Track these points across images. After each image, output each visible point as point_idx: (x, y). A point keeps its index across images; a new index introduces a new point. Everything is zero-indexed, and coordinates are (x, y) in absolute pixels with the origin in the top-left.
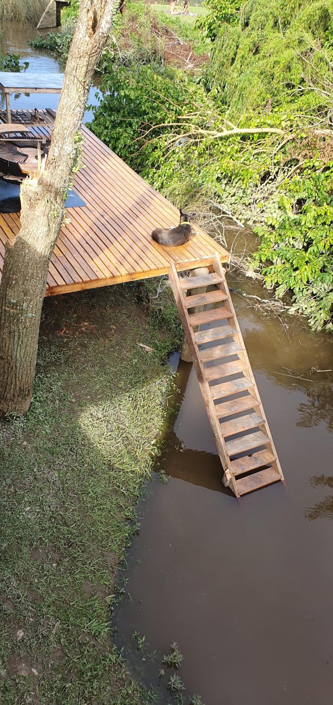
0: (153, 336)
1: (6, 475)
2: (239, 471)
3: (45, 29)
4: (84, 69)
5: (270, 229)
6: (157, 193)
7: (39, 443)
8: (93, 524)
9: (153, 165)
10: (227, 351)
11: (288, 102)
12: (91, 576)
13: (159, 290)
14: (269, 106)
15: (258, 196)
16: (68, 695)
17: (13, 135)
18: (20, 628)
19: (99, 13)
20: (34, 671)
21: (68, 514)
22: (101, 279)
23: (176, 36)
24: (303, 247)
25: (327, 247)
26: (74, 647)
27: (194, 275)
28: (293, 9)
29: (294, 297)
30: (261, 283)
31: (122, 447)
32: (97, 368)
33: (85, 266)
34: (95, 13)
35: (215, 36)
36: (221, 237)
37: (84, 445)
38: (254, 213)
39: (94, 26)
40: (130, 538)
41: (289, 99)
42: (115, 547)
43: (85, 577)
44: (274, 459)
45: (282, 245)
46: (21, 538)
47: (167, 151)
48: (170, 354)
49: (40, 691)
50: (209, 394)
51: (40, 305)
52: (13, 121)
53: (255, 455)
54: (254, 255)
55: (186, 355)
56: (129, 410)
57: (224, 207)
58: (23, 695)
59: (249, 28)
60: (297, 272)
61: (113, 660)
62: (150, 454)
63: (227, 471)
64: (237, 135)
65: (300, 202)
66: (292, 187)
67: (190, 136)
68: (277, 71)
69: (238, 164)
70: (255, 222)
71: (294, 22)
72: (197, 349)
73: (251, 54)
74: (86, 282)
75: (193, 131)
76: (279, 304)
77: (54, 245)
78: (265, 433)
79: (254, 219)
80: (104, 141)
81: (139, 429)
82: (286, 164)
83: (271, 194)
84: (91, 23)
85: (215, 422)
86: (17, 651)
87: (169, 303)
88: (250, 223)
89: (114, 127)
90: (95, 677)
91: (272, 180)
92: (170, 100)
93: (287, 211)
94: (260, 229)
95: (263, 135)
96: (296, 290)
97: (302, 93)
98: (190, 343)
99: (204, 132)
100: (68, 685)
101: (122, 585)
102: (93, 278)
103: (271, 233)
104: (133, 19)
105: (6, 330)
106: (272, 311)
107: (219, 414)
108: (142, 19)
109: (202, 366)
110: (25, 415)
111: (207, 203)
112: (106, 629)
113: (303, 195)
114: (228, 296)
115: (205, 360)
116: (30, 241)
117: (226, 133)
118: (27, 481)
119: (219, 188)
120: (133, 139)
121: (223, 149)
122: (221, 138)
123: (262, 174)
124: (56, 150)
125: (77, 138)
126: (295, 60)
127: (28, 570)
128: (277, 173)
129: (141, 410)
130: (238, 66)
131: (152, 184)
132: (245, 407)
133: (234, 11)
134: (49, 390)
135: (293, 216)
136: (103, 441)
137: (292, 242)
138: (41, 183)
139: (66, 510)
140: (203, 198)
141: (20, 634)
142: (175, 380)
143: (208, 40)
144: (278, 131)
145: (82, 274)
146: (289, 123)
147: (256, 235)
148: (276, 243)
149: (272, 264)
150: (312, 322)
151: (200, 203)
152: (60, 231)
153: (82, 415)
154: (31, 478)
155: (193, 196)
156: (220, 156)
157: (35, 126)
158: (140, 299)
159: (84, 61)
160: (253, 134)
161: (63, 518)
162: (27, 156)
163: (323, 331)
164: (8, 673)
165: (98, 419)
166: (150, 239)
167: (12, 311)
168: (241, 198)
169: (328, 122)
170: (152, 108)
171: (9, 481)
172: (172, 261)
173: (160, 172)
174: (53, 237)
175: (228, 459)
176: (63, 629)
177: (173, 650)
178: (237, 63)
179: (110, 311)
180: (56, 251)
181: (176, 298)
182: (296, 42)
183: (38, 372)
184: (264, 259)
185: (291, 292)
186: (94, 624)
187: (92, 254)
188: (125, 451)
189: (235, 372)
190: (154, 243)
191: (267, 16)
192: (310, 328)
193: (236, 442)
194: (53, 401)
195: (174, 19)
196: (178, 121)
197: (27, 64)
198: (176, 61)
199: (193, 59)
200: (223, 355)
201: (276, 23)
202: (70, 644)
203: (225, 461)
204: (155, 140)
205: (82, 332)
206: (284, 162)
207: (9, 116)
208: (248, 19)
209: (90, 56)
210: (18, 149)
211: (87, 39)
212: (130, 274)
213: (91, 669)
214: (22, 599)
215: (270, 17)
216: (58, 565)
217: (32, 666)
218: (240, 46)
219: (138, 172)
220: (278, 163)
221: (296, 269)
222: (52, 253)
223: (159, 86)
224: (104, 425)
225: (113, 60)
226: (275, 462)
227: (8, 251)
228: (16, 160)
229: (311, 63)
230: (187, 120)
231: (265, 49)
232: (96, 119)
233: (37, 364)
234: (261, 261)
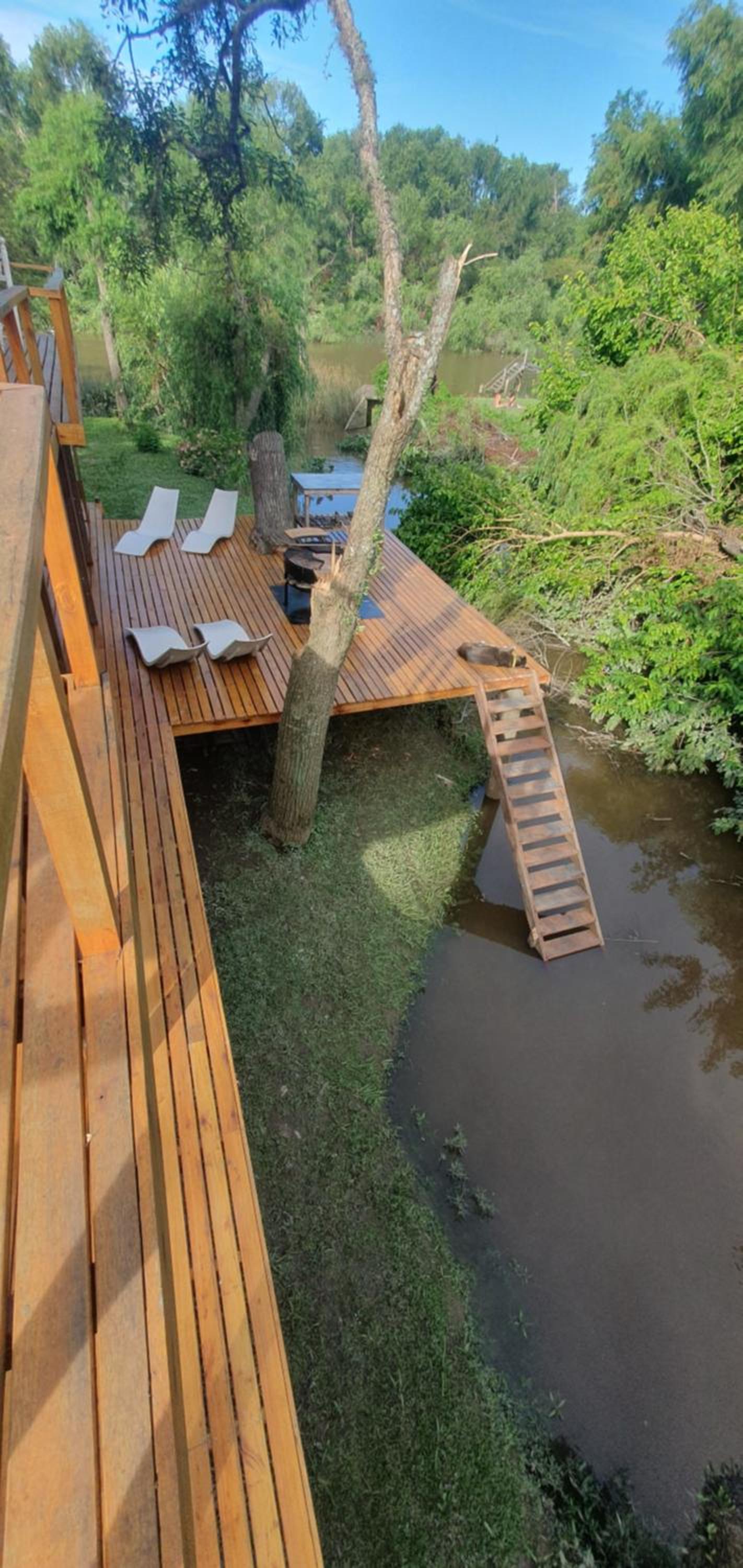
0: (454, 766)
1: (280, 911)
2: (549, 931)
3: (353, 430)
4: (387, 458)
5: (602, 649)
6: (469, 606)
7: (317, 879)
8: (373, 976)
9: (465, 575)
10: (542, 788)
11: (630, 501)
12: (367, 1034)
13: (464, 714)
14: (608, 506)
15: (589, 610)
16: (332, 1166)
17: (309, 540)
18: (284, 1083)
19: (407, 394)
20: (297, 1133)
21: (346, 961)
22: (397, 698)
23: (500, 431)
24: (643, 671)
25: (673, 672)
26: (343, 1114)
27: (506, 697)
28: (642, 392)
29: (627, 730)
30: (588, 713)
31: (410, 892)
32: (386, 800)
33: (379, 683)
34: (403, 396)
35: (545, 426)
36: (543, 657)
37: (367, 886)
38: (583, 630)
39: (401, 410)
40: (414, 995)
41: (633, 496)
42: (396, 1005)
43: (360, 1035)
44: (592, 920)
45: (615, 668)
46: (291, 982)
47: (482, 558)
48: (473, 789)
49: (302, 1156)
50: (518, 839)
51: (326, 723)
52: (311, 526)
53: (569, 913)
54: (581, 678)
55: (492, 791)
56: (420, 851)
57: (547, 623)
58: (283, 1158)
59: (588, 415)
60: (634, 701)
61: (387, 1134)
62: (444, 905)
63: (534, 930)
64: (567, 539)
65: (641, 618)
66: (632, 600)
67: (510, 542)
68: (619, 464)
69: (567, 572)
70: (583, 640)
71: (643, 407)
72: (504, 782)
73: (588, 446)
74: (377, 700)
75: (513, 535)
76: (610, 737)
77: (345, 656)
78: (583, 888)
79: (582, 636)
80: (412, 549)
81: (432, 874)
82: (625, 573)
83: (605, 608)
84: (397, 406)
85: (524, 871)
86: (279, 1109)
87: (475, 730)
88: (578, 641)
89: (422, 533)
90: (366, 1150)
91: (608, 592)
92: (489, 501)
93: (624, 628)
94: (589, 649)
95: (597, 539)
96: (633, 722)
97: (649, 489)
98: (498, 776)
99: (527, 537)
100: (334, 1155)
101: (402, 1048)
102: (387, 695)
103: (602, 654)
104: (452, 415)
105: (288, 750)
106: (599, 746)
107: (528, 861)
108: (462, 413)
109: (510, 804)
110: (304, 847)
111: (527, 617)
112: (381, 1098)
113: (645, 609)
114: (545, 723)
115: (515, 797)
116: (318, 651)
117: (553, 537)
118: (302, 920)
119: (542, 600)
120: (443, 546)
121: (549, 556)
122: (547, 544)
123: (596, 585)
124: (352, 549)
125: (376, 535)
126: (642, 452)
127: (297, 1019)
128: (614, 583)
129: (435, 853)
130: (573, 460)
131: (463, 595)
132: (560, 856)
133: (571, 397)
134: (331, 821)
135: (630, 634)
136: (389, 883)
137: (628, 664)
138: (334, 586)
139: (343, 956)
140: (522, 611)
141: (284, 1090)
142: (478, 820)
143: (537, 432)
144: (618, 534)
145: (375, 691)
146: (632, 524)
147: (584, 655)
148: (608, 666)
149: (602, 690)
150: (649, 760)
151: (517, 618)
152: (352, 642)
153: (367, 851)
154: (307, 917)
155: (510, 610)
156: (545, 564)
157: (335, 530)
158: (441, 723)
159: (388, 450)
160: (586, 538)
161: (339, 964)
162: (323, 562)
163: (664, 772)
164: (268, 1132)
165: (384, 858)
166: (455, 654)
167: (295, 729)
168: (568, 612)
169: (681, 522)
170: (468, 510)
171: (282, 918)
172: (479, 679)
173: (472, 582)
174: (343, 647)
175: (536, 916)
176: (331, 1091)
177: (456, 1133)
178: (572, 457)
179: (404, 736)
180: (347, 664)
181: (483, 722)
182: (644, 431)
183: (320, 800)
184: (592, 684)
185: (625, 724)
186: (368, 1090)
187: (388, 669)
188: (413, 897)
189: (550, 813)
190: (459, 658)
191: (609, 402)
192: (647, 767)
193: (547, 896)
194: (335, 834)
195: (499, 412)
196: (497, 524)
197: (332, 467)
198: (499, 457)
199: (519, 456)
200: (536, 792)
201: (620, 410)
202: (339, 1108)
203: (532, 918)
204: (469, 547)
205: (372, 758)
206: (622, 570)
207: (308, 521)
208: (587, 406)
209: (395, 443)
210: (314, 555)
211: (393, 424)
212: (430, 693)
213: (361, 1142)
214: (289, 1051)
215: (614, 402)
216: (331, 1016)
217: (295, 1127)
218: (576, 437)
219: (447, 582)
220: (616, 572)
221: (632, 697)
222: (341, 665)
223: (476, 485)
224: (390, 865)
225: (427, 461)
226: (593, 923)
227: (295, 662)
228: (312, 566)
229: (661, 454)
230: (507, 524)
231: (605, 439)
232: (402, 524)
233: (320, 792)
234: (588, 686)
